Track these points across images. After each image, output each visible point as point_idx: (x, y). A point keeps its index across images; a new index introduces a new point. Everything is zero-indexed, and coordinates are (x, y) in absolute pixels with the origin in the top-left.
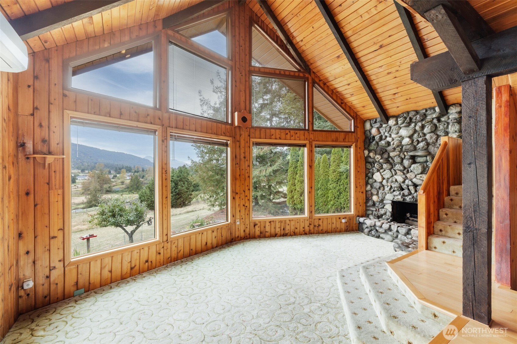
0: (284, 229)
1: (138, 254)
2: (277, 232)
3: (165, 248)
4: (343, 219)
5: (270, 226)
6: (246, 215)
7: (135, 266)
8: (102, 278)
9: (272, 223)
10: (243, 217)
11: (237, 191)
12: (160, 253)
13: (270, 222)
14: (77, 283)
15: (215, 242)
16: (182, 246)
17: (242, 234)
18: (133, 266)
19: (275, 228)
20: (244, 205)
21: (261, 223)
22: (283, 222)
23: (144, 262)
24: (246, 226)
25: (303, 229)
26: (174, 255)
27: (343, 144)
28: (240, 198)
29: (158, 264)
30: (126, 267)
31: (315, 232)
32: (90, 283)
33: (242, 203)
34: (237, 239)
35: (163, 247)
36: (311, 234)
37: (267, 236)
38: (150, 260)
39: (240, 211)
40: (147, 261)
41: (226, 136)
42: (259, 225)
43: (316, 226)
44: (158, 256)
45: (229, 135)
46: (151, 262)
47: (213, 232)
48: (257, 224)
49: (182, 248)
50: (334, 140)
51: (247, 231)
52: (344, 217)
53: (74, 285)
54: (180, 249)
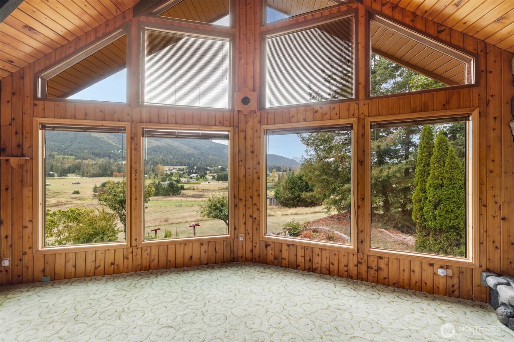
0: (310, 260)
1: (103, 255)
2: (298, 262)
3: (134, 254)
4: (442, 267)
5: (288, 252)
6: (255, 230)
7: (100, 266)
8: (66, 271)
9: (291, 247)
10: (250, 231)
11: (241, 196)
12: (127, 258)
13: (289, 245)
14: (44, 271)
15: (204, 257)
16: (157, 254)
17: (249, 255)
18: (97, 265)
19: (296, 255)
20: (251, 216)
21: (276, 244)
22: (309, 249)
23: (110, 264)
24: (254, 244)
25: (346, 268)
26: (145, 262)
27: (443, 114)
28: (245, 206)
29: (125, 270)
30: (90, 266)
31: (370, 278)
32: (55, 273)
33: (250, 212)
34: (240, 260)
35: (132, 252)
36: (362, 280)
37: (283, 264)
38: (116, 263)
39: (245, 223)
40: (113, 264)
41: (223, 126)
42: (272, 246)
43: (372, 268)
44: (126, 261)
45: (228, 125)
46: (118, 265)
47: (202, 245)
48: (270, 245)
49: (156, 258)
50: (418, 109)
51: (256, 251)
52: (443, 264)
53: (42, 271)
54: (153, 258)
